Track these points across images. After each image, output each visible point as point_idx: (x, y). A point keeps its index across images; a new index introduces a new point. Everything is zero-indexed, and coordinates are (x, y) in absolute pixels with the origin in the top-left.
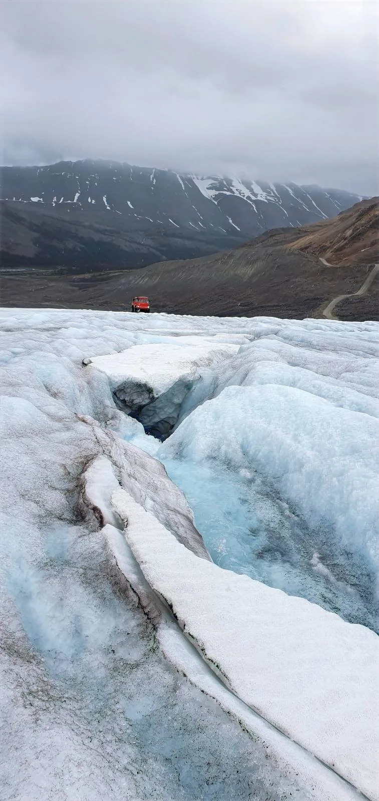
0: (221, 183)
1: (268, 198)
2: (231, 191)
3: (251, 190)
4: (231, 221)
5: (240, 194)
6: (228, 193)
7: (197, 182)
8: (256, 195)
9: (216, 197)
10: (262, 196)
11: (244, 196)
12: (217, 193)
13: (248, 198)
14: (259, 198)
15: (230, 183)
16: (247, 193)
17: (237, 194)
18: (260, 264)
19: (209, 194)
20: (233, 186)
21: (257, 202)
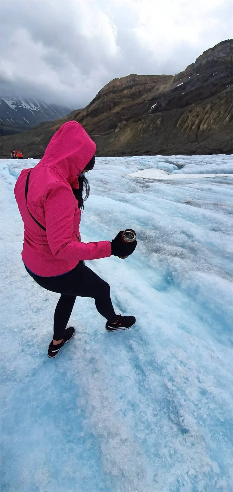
0: (16, 102)
1: (38, 109)
2: (22, 106)
3: (30, 106)
4: (25, 119)
5: (26, 107)
6: (21, 107)
7: (7, 102)
8: (32, 108)
9: (17, 108)
10: (35, 108)
11: (28, 108)
12: (16, 106)
13: (29, 109)
14: (34, 109)
15: (20, 102)
16: (29, 107)
17: (24, 107)
18: (42, 136)
19: (13, 107)
20: (22, 104)
21: (34, 111)
